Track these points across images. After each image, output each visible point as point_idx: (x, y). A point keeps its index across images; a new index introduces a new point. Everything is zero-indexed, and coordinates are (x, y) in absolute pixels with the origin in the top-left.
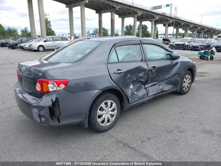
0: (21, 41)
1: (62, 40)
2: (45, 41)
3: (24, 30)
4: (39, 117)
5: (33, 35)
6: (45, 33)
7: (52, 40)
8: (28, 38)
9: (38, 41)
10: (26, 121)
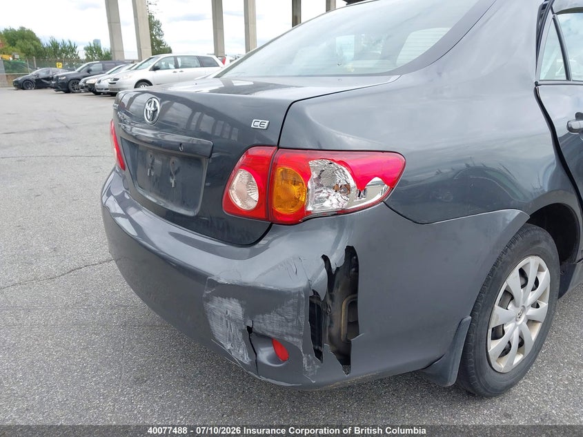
0: (89, 71)
1: (202, 66)
2: (155, 69)
3: (92, 45)
4: (244, 338)
5: (117, 57)
6: (148, 50)
7: (172, 66)
8: (107, 64)
9: (136, 69)
10: (145, 325)
